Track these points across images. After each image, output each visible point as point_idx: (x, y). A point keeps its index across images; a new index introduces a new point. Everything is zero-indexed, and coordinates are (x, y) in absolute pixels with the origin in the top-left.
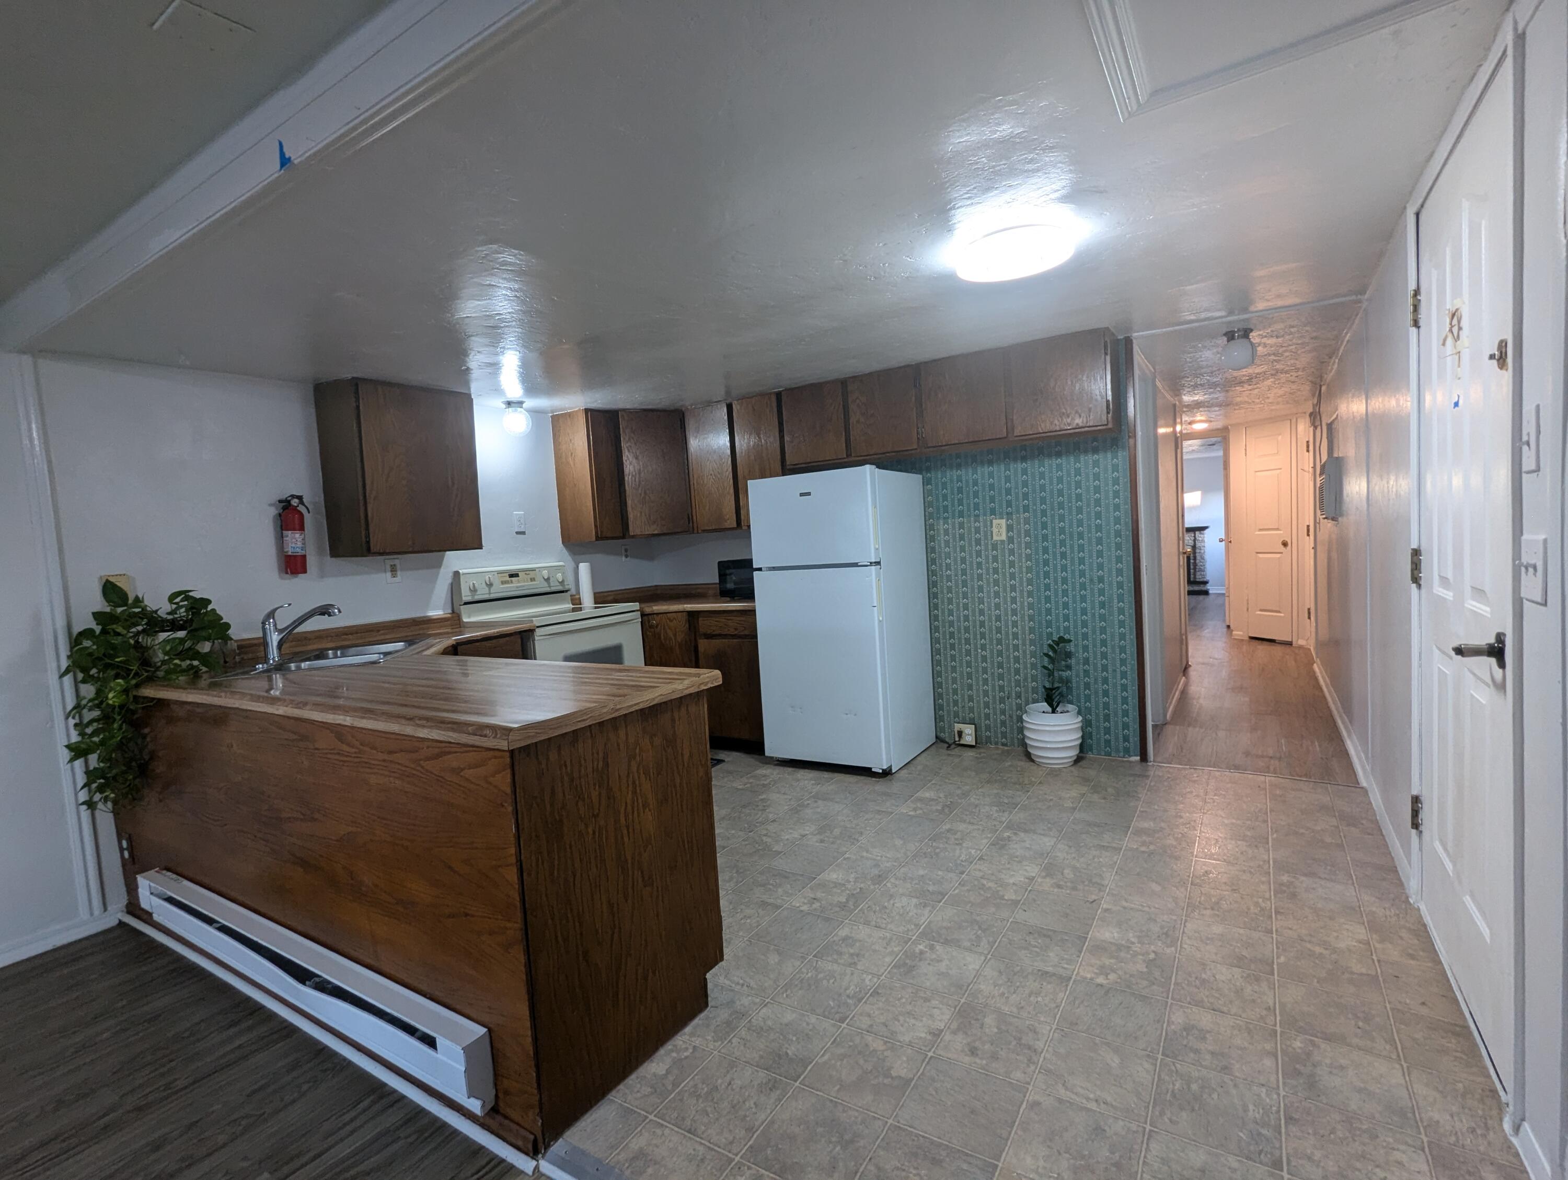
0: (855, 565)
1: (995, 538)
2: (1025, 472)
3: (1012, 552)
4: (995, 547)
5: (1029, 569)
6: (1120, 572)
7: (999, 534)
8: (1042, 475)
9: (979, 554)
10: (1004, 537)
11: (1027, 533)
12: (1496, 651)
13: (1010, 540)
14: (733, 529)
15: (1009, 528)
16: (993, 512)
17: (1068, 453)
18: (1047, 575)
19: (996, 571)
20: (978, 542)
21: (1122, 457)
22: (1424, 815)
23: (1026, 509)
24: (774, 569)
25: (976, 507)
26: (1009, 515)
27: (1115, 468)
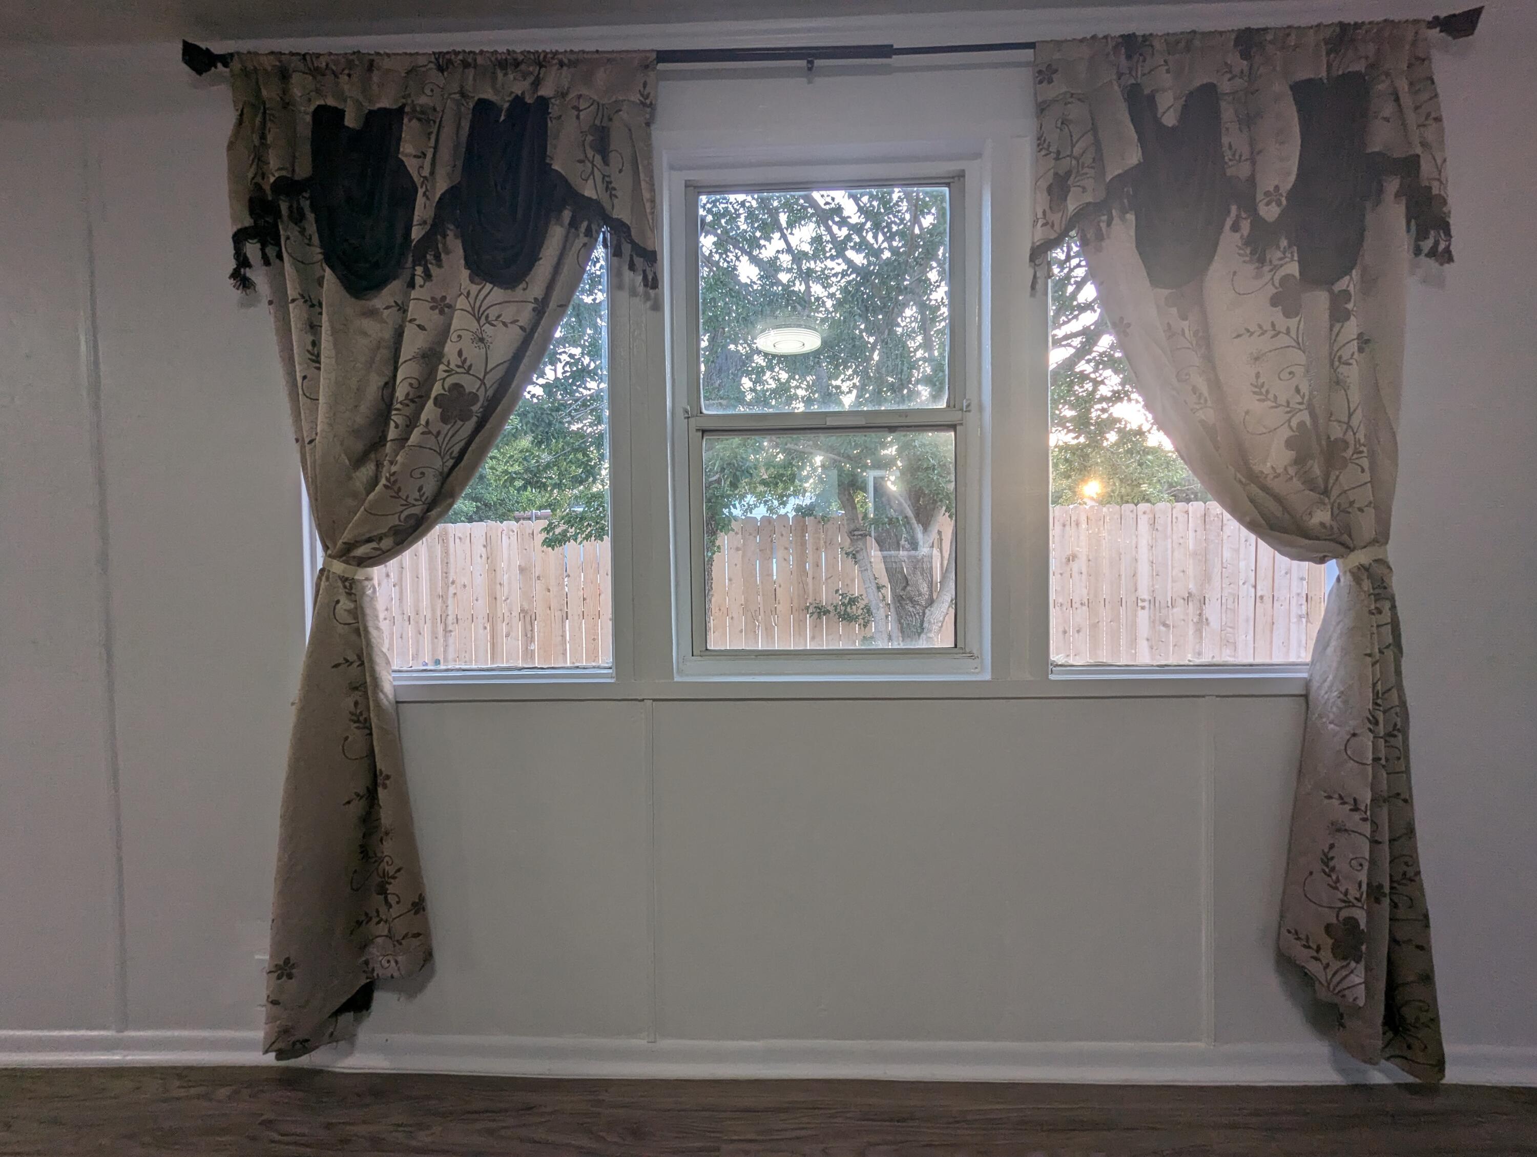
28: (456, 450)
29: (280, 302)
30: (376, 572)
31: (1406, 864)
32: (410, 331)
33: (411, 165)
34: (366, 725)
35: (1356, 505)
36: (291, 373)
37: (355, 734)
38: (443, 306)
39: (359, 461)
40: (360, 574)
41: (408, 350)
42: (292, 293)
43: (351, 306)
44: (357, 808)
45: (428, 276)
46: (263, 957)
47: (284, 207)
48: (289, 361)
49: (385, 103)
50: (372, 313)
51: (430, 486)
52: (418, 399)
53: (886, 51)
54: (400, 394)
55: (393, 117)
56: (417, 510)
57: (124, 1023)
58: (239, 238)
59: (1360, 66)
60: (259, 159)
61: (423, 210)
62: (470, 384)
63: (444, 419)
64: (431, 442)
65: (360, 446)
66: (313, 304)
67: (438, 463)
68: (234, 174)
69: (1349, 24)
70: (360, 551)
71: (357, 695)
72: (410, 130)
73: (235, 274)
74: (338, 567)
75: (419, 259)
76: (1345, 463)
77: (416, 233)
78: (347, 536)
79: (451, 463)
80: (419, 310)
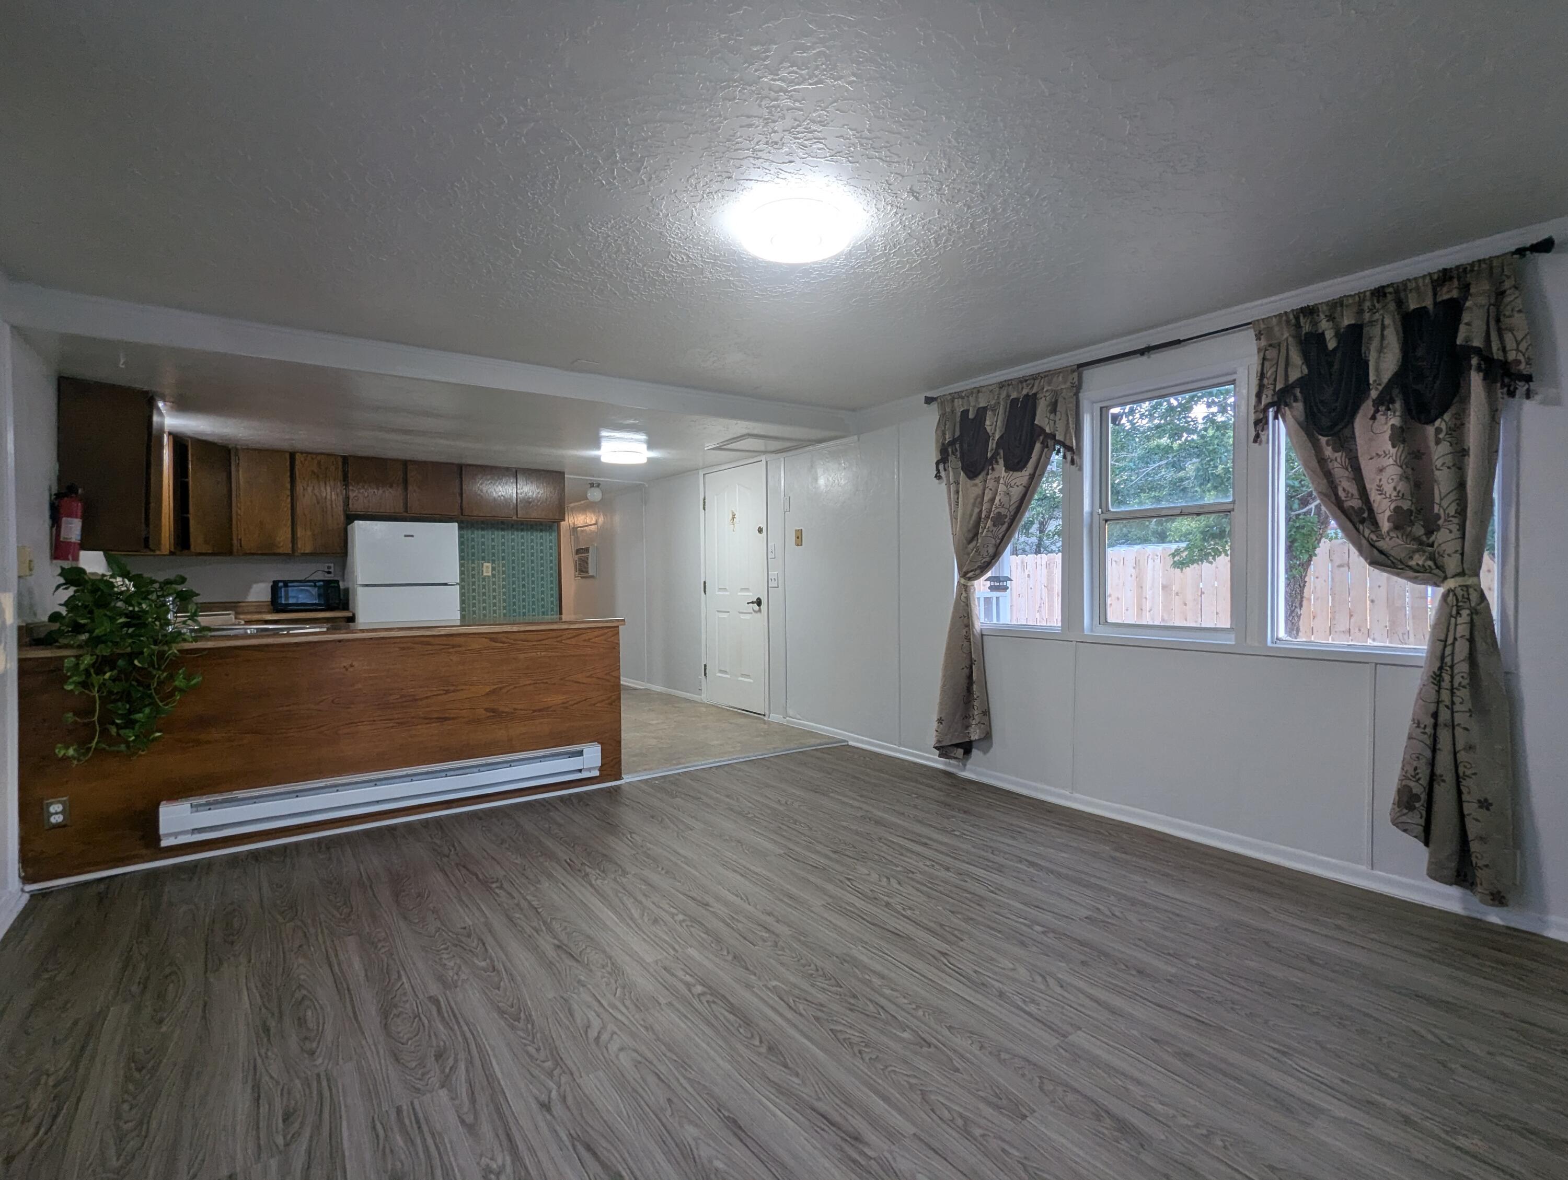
0: (446, 584)
1: (485, 574)
2: (503, 537)
3: (494, 583)
4: (484, 579)
5: (504, 594)
6: (552, 596)
7: (487, 572)
8: (513, 540)
9: (474, 583)
10: (490, 574)
11: (504, 572)
12: (759, 602)
13: (494, 576)
14: (288, 554)
15: (493, 569)
16: (483, 559)
17: (528, 530)
18: (514, 596)
19: (484, 594)
20: (473, 576)
21: (554, 534)
22: (708, 671)
23: (503, 559)
24: (367, 586)
25: (473, 555)
26: (493, 561)
27: (551, 541)
28: (1000, 536)
29: (948, 484)
30: (976, 583)
31: (1465, 767)
32: (987, 490)
33: (988, 429)
34: (969, 641)
35: (1447, 552)
36: (951, 509)
37: (966, 644)
38: (997, 480)
39: (970, 542)
40: (969, 583)
41: (986, 499)
42: (952, 481)
43: (970, 482)
44: (966, 671)
45: (993, 469)
46: (935, 717)
47: (950, 450)
48: (950, 505)
49: (981, 405)
50: (976, 485)
51: (991, 550)
52: (987, 517)
53: (1178, 342)
54: (983, 516)
55: (985, 409)
56: (987, 559)
57: (900, 745)
58: (937, 463)
59: (1455, 294)
60: (944, 434)
61: (992, 445)
62: (1003, 511)
63: (994, 525)
64: (990, 534)
65: (971, 535)
66: (957, 483)
67: (993, 541)
68: (937, 441)
69: (1451, 269)
70: (970, 575)
71: (967, 629)
72: (989, 413)
73: (936, 476)
74: (963, 581)
75: (991, 464)
76: (1438, 528)
77: (989, 455)
78: (964, 570)
79: (998, 541)
80: (990, 484)
